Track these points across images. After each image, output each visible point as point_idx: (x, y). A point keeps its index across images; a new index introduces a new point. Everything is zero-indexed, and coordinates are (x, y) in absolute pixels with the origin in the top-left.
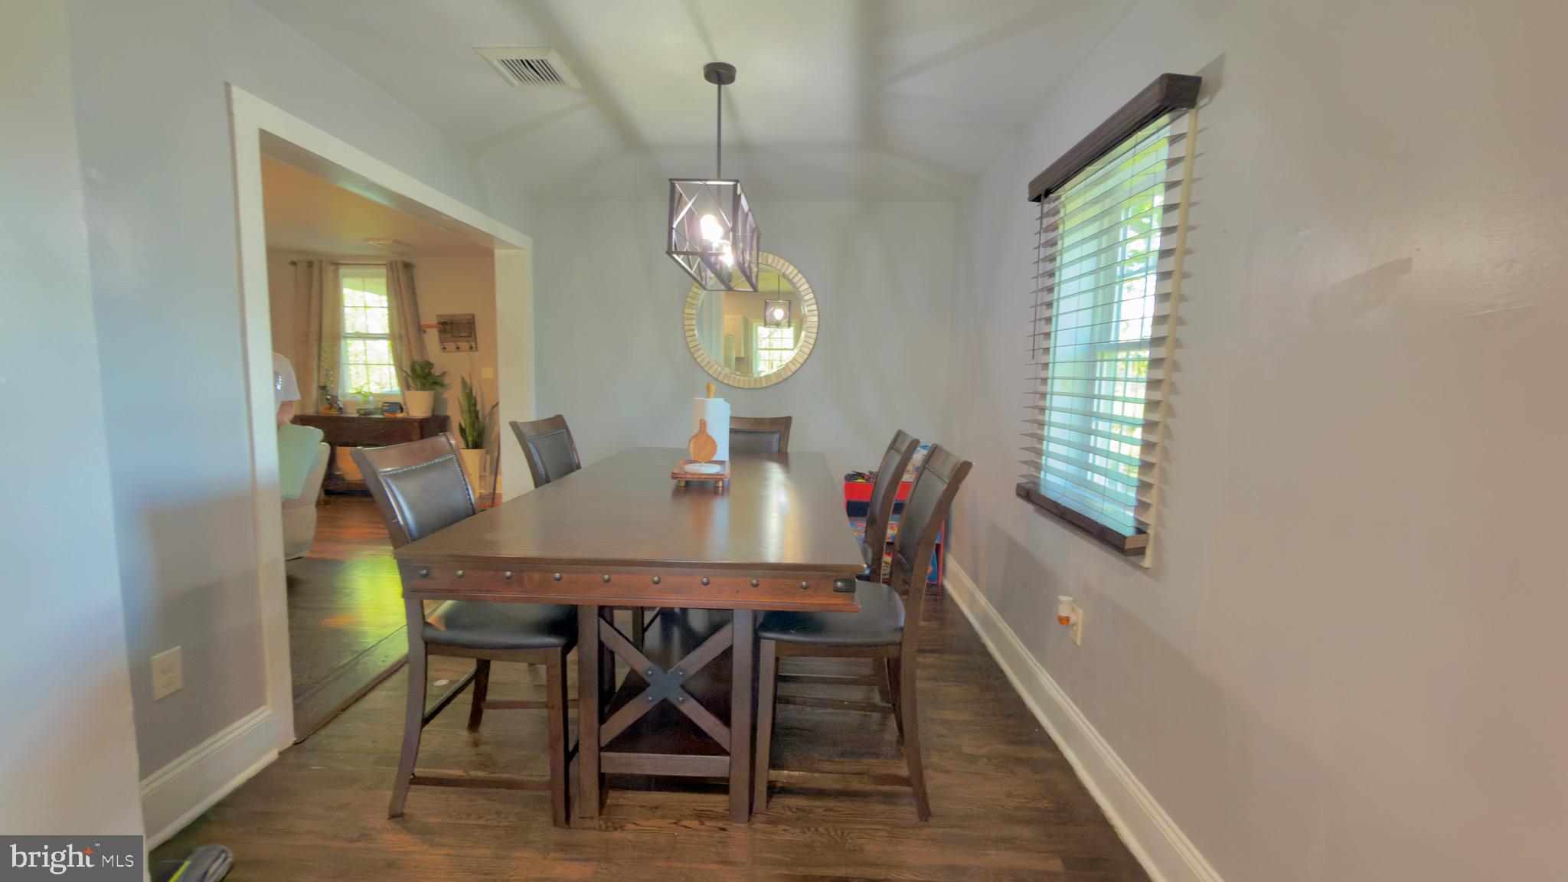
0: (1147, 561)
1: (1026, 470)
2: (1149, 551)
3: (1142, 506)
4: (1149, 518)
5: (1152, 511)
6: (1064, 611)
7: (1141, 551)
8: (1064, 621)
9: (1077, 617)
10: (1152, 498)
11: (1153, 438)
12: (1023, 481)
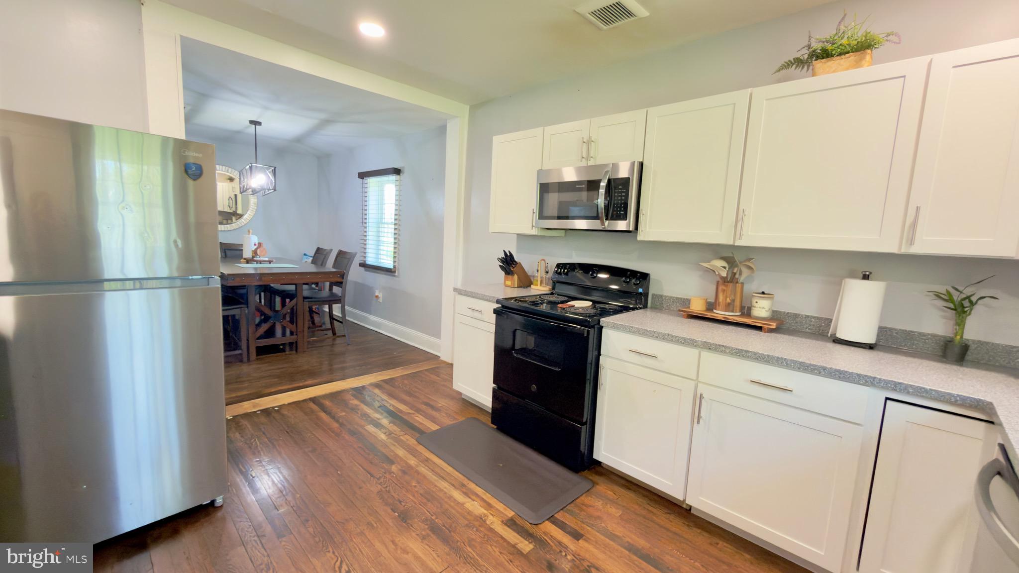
0: (396, 274)
1: (362, 258)
2: (397, 271)
3: (395, 262)
4: (396, 264)
5: (397, 263)
6: (377, 294)
7: (395, 272)
8: (377, 297)
9: (380, 295)
10: (396, 260)
11: (396, 246)
12: (362, 262)
